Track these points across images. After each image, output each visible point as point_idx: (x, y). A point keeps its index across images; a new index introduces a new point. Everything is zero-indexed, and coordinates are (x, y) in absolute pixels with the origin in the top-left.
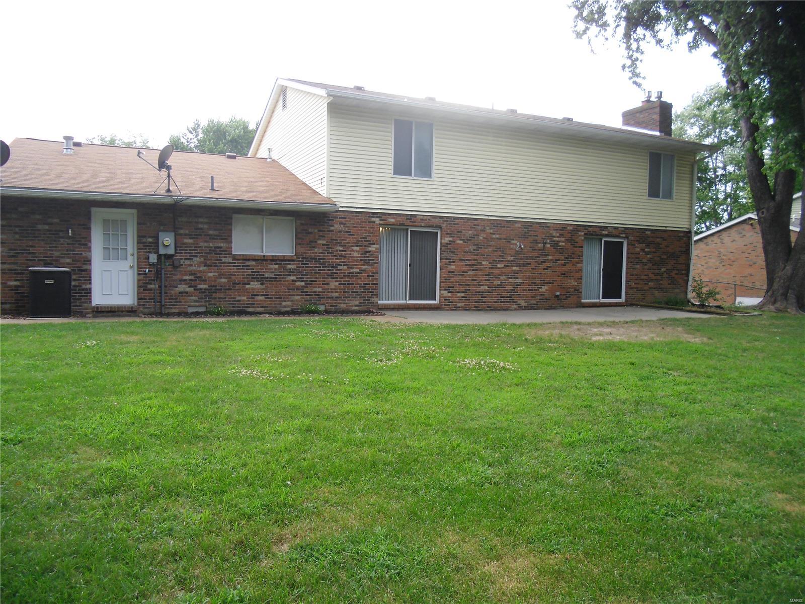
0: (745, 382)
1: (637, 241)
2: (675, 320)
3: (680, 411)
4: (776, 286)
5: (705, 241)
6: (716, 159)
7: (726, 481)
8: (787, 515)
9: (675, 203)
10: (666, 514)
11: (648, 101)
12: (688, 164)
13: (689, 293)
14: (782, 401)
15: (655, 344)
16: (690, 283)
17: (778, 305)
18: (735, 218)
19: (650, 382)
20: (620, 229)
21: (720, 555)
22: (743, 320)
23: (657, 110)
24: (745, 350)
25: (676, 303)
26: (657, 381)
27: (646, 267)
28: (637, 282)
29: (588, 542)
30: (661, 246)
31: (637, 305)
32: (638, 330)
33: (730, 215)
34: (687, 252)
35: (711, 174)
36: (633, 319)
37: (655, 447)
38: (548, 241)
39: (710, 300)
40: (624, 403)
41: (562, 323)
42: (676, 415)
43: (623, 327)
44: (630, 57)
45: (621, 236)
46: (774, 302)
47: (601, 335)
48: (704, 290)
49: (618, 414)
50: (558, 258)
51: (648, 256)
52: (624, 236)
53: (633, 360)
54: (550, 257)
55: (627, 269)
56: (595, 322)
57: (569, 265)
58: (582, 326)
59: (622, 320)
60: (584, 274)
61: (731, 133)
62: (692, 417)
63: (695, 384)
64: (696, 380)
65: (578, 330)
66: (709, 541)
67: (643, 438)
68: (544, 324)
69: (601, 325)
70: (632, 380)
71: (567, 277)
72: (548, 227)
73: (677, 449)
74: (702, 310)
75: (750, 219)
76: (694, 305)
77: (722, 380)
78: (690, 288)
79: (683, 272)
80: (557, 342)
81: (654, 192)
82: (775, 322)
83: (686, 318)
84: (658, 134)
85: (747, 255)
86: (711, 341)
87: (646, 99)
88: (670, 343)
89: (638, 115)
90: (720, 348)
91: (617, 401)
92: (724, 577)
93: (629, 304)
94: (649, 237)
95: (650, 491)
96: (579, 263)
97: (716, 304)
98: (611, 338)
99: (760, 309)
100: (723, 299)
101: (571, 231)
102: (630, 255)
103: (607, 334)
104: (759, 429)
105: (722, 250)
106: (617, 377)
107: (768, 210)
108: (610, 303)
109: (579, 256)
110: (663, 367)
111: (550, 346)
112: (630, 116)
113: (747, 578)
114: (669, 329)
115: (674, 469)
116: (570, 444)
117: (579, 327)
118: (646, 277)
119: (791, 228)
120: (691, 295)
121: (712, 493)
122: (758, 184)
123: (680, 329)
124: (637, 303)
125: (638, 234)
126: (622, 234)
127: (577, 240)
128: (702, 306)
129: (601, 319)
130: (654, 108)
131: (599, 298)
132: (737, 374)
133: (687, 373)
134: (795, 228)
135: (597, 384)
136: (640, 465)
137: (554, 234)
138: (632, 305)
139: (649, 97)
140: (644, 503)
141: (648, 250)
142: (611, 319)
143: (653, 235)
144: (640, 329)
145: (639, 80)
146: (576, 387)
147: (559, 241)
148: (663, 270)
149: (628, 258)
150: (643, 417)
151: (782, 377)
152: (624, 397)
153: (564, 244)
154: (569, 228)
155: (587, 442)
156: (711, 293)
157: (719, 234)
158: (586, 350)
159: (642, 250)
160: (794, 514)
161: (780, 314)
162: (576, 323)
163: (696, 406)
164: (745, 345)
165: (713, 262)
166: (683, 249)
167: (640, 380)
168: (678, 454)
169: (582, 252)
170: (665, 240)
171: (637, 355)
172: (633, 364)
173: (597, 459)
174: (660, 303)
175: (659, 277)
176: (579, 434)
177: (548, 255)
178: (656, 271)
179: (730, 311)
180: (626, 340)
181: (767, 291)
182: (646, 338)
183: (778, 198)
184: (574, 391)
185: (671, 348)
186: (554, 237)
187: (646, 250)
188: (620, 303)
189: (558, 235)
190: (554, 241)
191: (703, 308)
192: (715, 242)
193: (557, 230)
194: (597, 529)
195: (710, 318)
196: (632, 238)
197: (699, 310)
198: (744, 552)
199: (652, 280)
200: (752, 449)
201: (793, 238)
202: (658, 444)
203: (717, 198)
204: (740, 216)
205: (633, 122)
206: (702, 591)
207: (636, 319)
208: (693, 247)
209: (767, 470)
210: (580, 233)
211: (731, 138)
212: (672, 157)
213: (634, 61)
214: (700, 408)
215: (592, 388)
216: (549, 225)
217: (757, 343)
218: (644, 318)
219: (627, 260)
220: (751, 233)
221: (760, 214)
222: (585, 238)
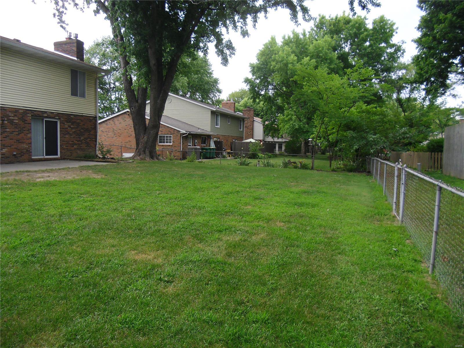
0: (121, 197)
1: (66, 121)
2: (89, 166)
3: (85, 216)
4: (140, 147)
5: (106, 123)
6: (110, 78)
7: (107, 251)
8: (135, 261)
9: (86, 100)
10: (72, 277)
11: (70, 38)
12: (93, 79)
13: (97, 151)
14: (138, 204)
15: (75, 181)
16: (97, 146)
17: (141, 156)
18: (121, 111)
19: (69, 203)
20: (55, 113)
21: (100, 291)
22: (124, 165)
23: (75, 44)
24: (123, 180)
25: (90, 157)
26: (74, 202)
27: (72, 137)
28: (67, 145)
29: (21, 306)
30: (80, 125)
31: (67, 159)
32: (67, 173)
33: (118, 109)
34: (95, 128)
35: (108, 86)
36: (64, 167)
37: (69, 239)
38: (6, 119)
39: (108, 155)
40: (53, 216)
41: (17, 172)
42: (82, 219)
43: (57, 172)
44: (58, 10)
45: (56, 117)
46: (140, 155)
47: (42, 178)
48: (105, 150)
49: (48, 224)
50: (13, 130)
51: (73, 130)
52: (58, 118)
53: (61, 191)
54: (8, 130)
55: (60, 137)
56: (40, 170)
57: (22, 135)
58: (30, 173)
59: (57, 168)
60: (33, 140)
61: (116, 65)
62: (92, 219)
63: (95, 201)
64: (96, 198)
65: (28, 175)
66: (95, 285)
67: (62, 235)
68: (4, 173)
69: (43, 171)
70: (59, 202)
71: (21, 142)
72: (5, 110)
73: (82, 238)
74: (104, 160)
75: (128, 111)
76: (99, 158)
77: (110, 197)
78: (97, 149)
79: (94, 140)
80: (11, 184)
81: (74, 93)
82: (140, 165)
83: (95, 165)
84: (76, 59)
85: (127, 131)
86: (106, 177)
87: (68, 37)
88: (84, 179)
89: (64, 46)
90: (111, 180)
91: (48, 215)
92: (102, 302)
93: (62, 158)
94: (73, 119)
95: (64, 265)
96: (29, 134)
97: (112, 157)
98: (49, 179)
99: (133, 159)
100: (115, 154)
101: (22, 113)
102: (62, 129)
103: (47, 177)
104: (126, 220)
105: (115, 128)
106: (50, 202)
107: (135, 107)
108: (51, 158)
109: (29, 129)
110: (78, 193)
111: (6, 187)
112: (58, 45)
113: (114, 299)
114: (84, 172)
115: (79, 250)
116: (14, 248)
117: (29, 174)
118: (72, 143)
119: (146, 117)
120: (98, 153)
121: (99, 258)
122: (130, 94)
123: (90, 171)
124: (67, 158)
125: (66, 117)
126: (56, 116)
127: (26, 119)
128: (104, 158)
129: (44, 168)
130: (74, 43)
131: (44, 156)
132: (117, 193)
133: (91, 195)
134: (148, 117)
135: (36, 207)
136: (59, 251)
137: (10, 115)
138: (64, 159)
139: (70, 36)
140: (60, 273)
141: (73, 126)
142: (51, 168)
143: (75, 118)
144: (68, 173)
145: (64, 25)
146: (22, 211)
147: (14, 120)
148: (82, 138)
149: (61, 131)
150: (64, 223)
151: (139, 192)
152: (52, 213)
153: (17, 121)
154: (20, 111)
155: (25, 244)
156: (108, 151)
157: (112, 119)
158: (31, 188)
159: (68, 126)
160: (139, 260)
161: (142, 161)
162: (27, 171)
163: (95, 212)
164: (123, 177)
165: (111, 134)
166: (93, 127)
167: (64, 202)
168: (82, 241)
169: (31, 127)
170: (82, 121)
171: (64, 187)
172: (60, 193)
173: (32, 253)
174: (81, 157)
175: (80, 143)
176: (21, 240)
177: (6, 128)
178: (78, 139)
179: (118, 160)
180: (58, 180)
181: (136, 150)
182: (70, 178)
183: (139, 101)
184: (19, 214)
185: (84, 182)
186: (10, 116)
187: (71, 126)
188: (57, 158)
189: (13, 115)
190: (10, 119)
191: (104, 159)
192: (111, 123)
193: (12, 112)
194: (27, 297)
195: (108, 164)
196: (63, 119)
197: (102, 160)
198: (113, 286)
199: (76, 144)
200: (122, 231)
201: (147, 122)
202: (70, 237)
203: (111, 99)
204: (123, 110)
205: (61, 49)
206: (90, 313)
207: (66, 167)
208: (98, 126)
209: (128, 241)
210: (28, 115)
211: (117, 67)
212: (84, 74)
213: (61, 13)
214: (97, 213)
215: (33, 210)
216: (6, 108)
217: (129, 176)
218: (71, 167)
219: (60, 132)
220: (129, 119)
221: (131, 109)
222: (32, 118)
